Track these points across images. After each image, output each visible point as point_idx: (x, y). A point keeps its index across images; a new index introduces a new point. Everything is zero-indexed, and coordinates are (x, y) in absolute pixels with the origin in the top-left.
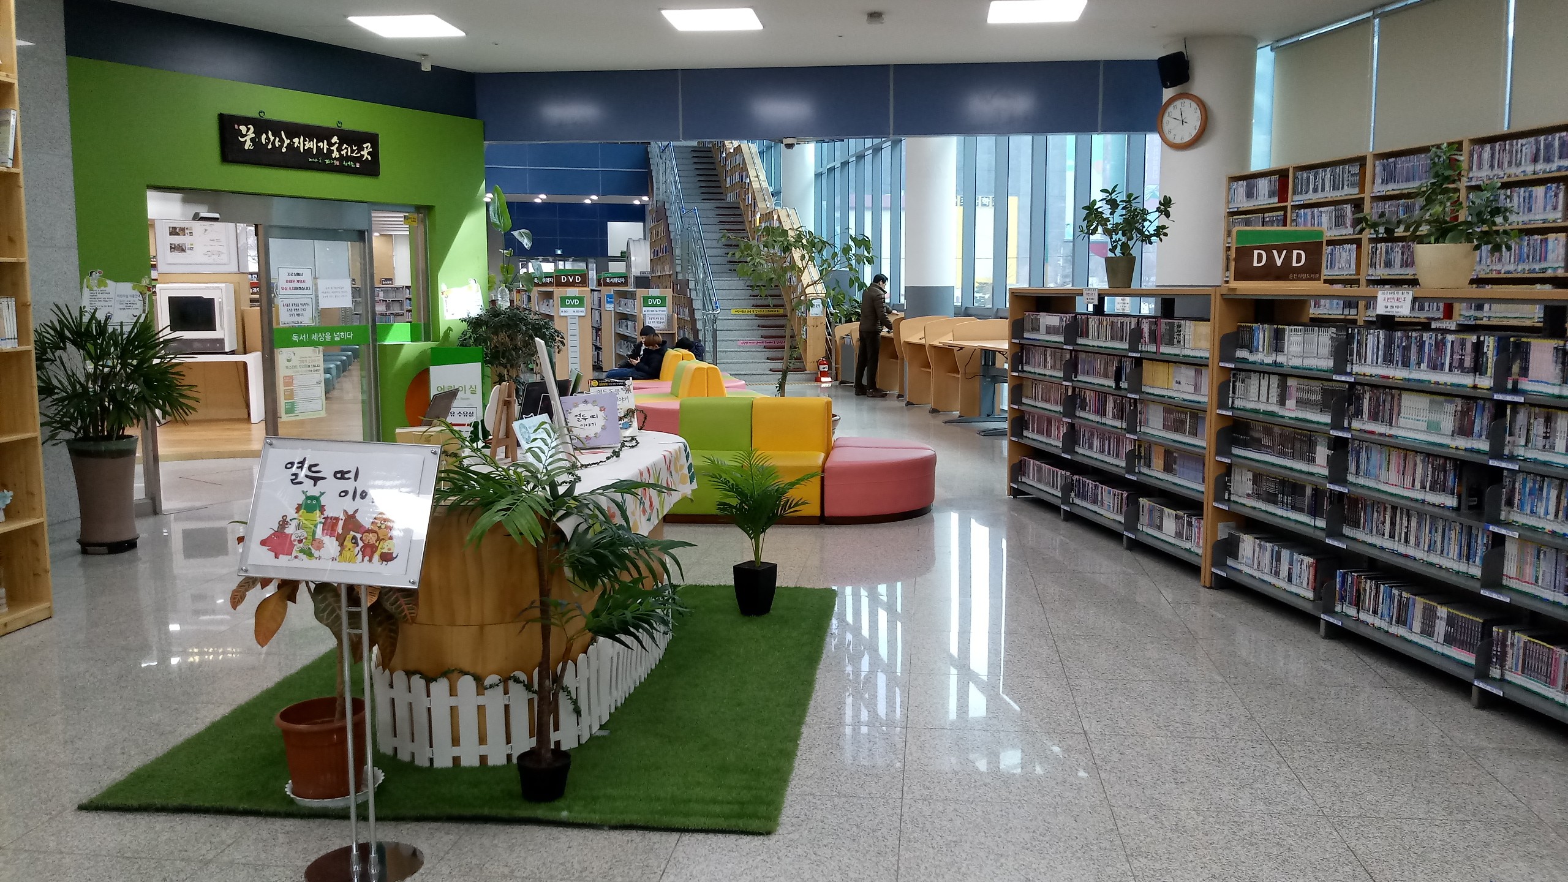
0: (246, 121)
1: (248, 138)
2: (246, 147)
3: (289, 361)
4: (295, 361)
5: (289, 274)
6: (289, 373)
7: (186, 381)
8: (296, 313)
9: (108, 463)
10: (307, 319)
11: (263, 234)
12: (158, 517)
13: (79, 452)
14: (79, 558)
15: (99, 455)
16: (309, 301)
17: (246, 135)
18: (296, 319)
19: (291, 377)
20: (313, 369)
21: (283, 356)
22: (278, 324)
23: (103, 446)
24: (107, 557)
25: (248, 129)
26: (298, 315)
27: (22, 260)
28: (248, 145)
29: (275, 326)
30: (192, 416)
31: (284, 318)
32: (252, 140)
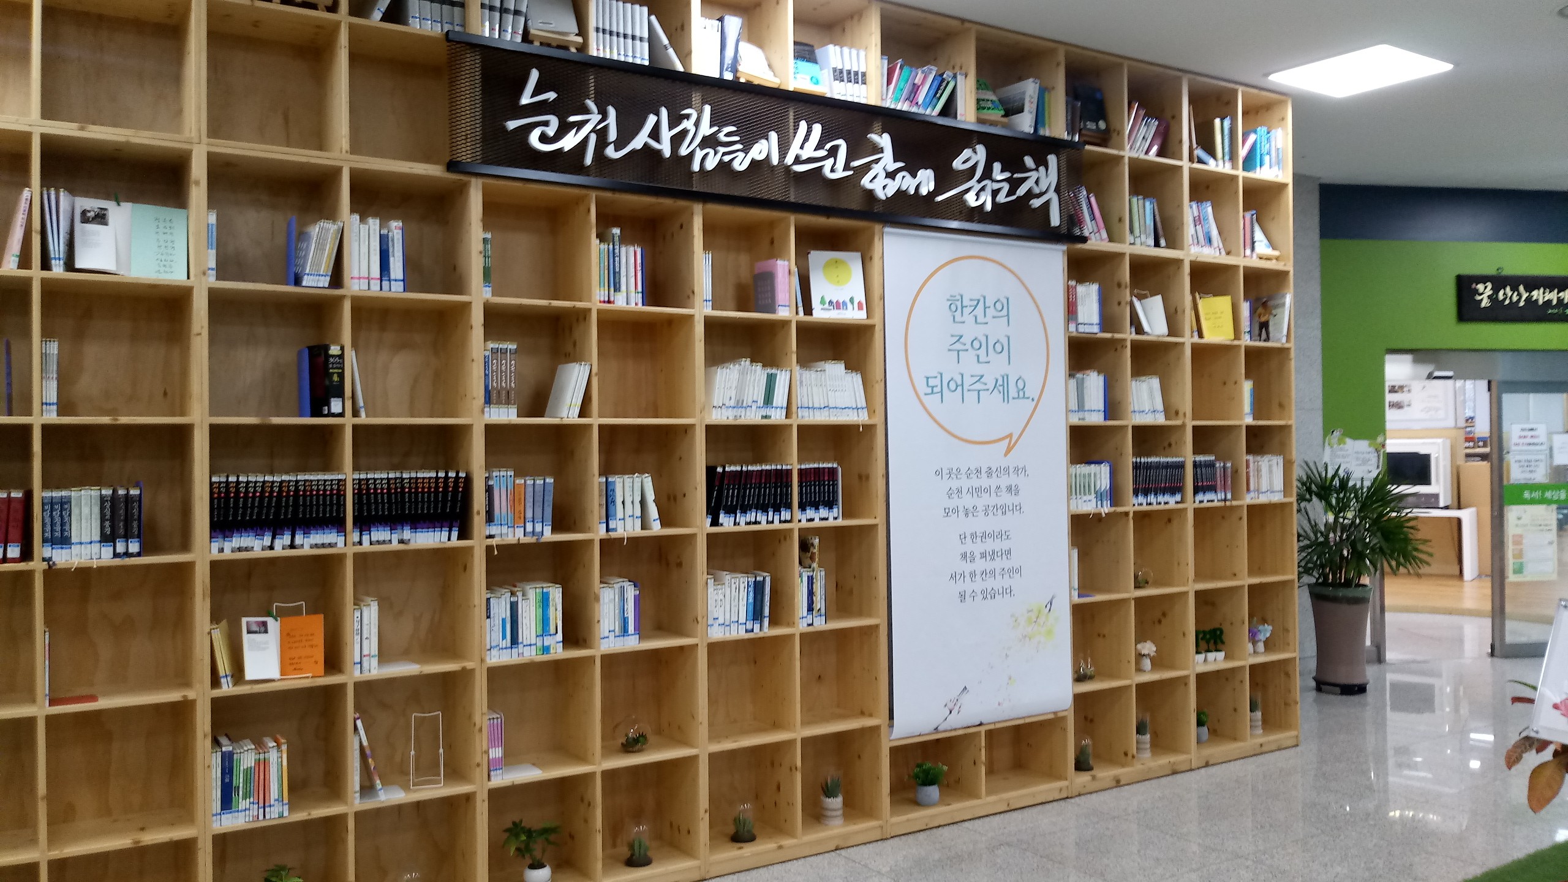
0: (1483, 279)
1: (1485, 296)
2: (1483, 305)
3: (1519, 519)
4: (1526, 519)
5: (1523, 430)
6: (1519, 531)
7: (1419, 535)
8: (1528, 469)
9: (1344, 608)
10: (1540, 475)
11: (1497, 389)
12: (1382, 666)
13: (1318, 596)
14: (1314, 693)
15: (1335, 600)
16: (1542, 457)
17: (1482, 294)
18: (1528, 476)
19: (1521, 536)
20: (1545, 528)
21: (1513, 513)
22: (1508, 480)
23: (1342, 592)
24: (1340, 697)
25: (1486, 288)
26: (1531, 472)
27: (1290, 423)
28: (1485, 303)
29: (1505, 483)
30: (1424, 570)
31: (1516, 474)
32: (1489, 297)
